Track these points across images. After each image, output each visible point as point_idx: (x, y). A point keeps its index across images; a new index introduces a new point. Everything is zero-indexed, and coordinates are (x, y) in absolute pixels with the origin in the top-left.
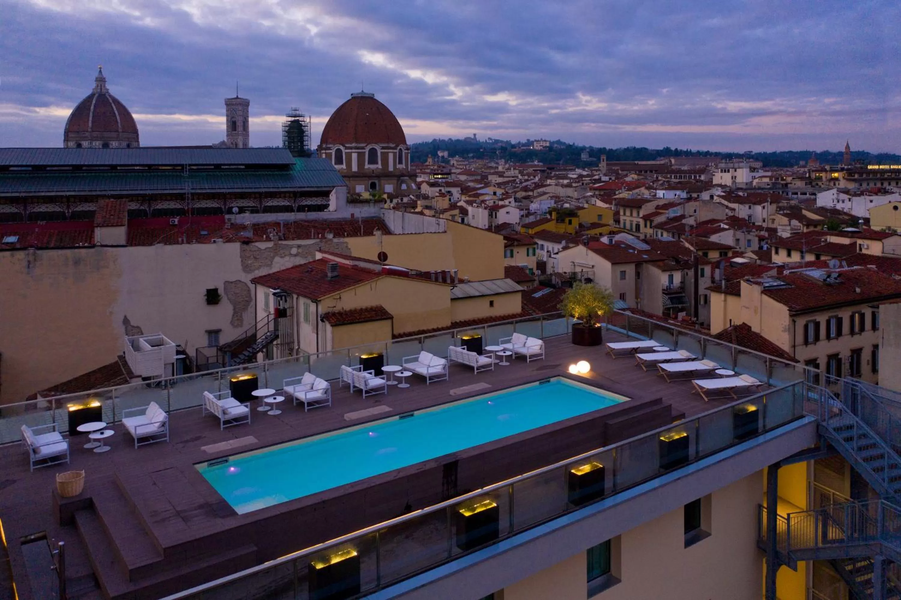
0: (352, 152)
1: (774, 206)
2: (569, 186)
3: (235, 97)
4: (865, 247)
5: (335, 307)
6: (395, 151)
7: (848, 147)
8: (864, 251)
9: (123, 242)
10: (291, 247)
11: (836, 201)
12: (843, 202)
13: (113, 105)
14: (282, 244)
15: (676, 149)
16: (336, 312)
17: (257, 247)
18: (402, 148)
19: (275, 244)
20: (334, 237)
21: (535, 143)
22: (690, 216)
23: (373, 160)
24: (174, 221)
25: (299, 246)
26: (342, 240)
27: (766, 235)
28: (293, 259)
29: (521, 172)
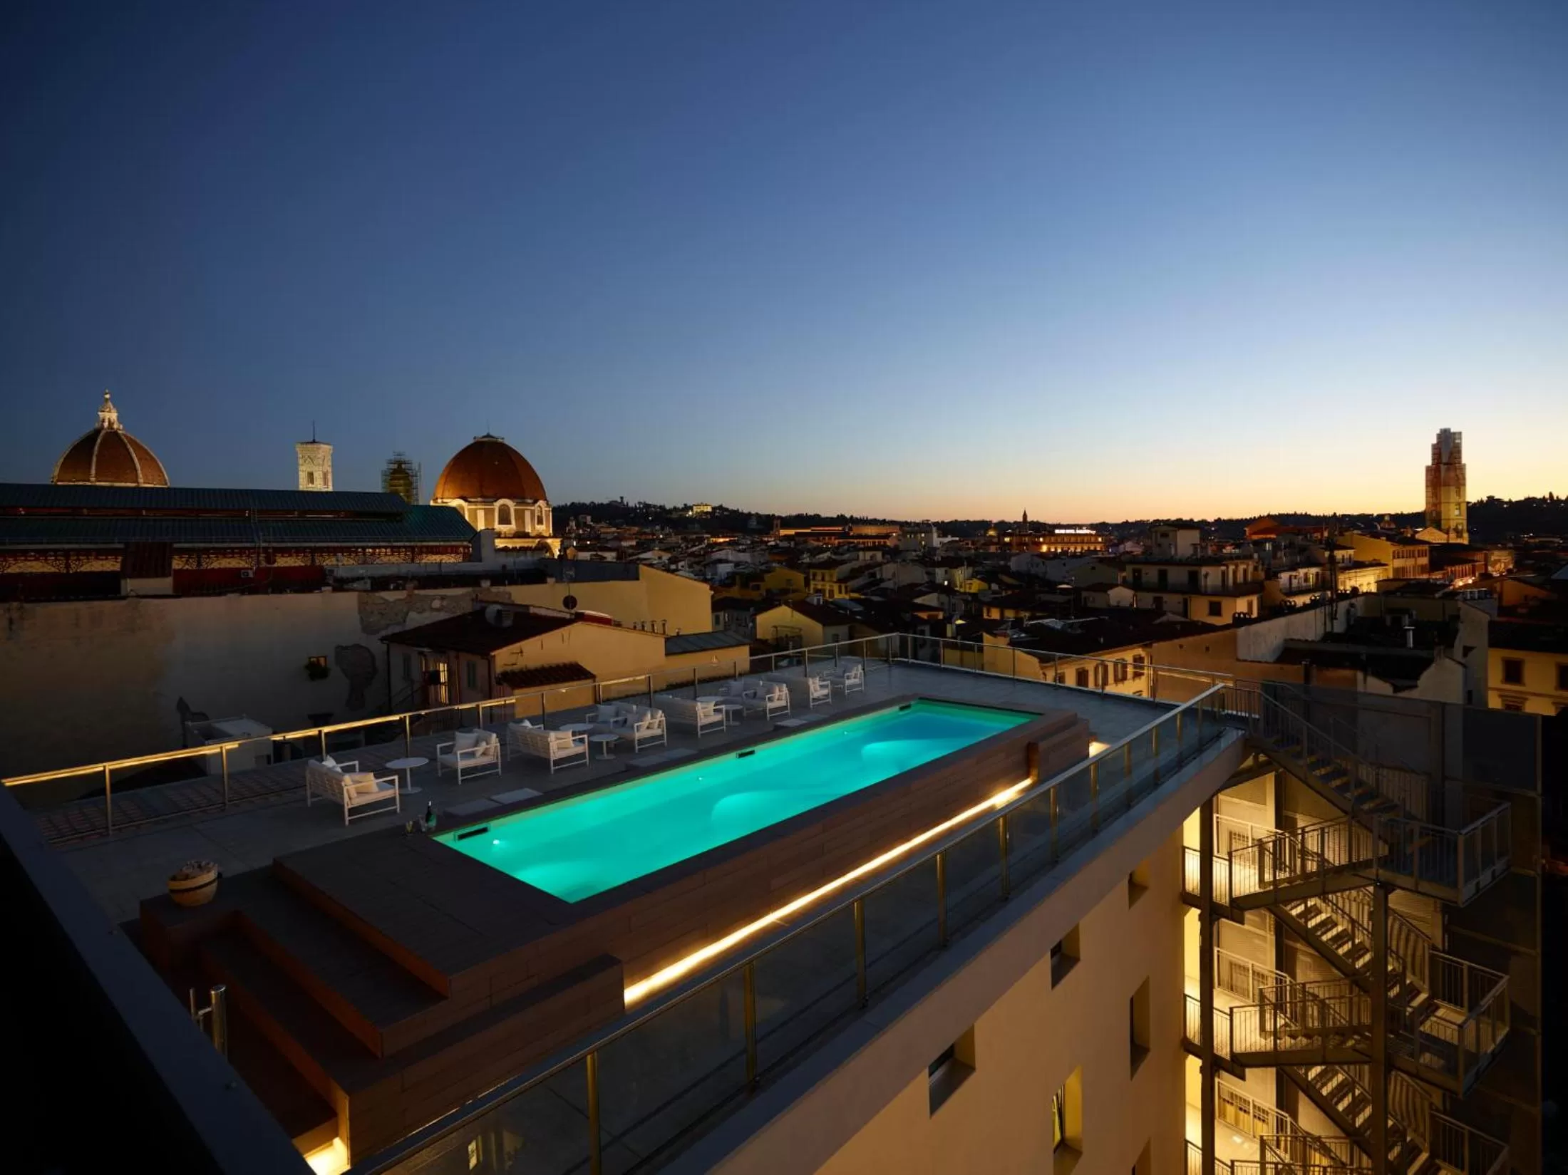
0: (477, 509)
1: (970, 570)
2: (744, 551)
3: (311, 440)
4: (1091, 599)
5: (515, 664)
6: (533, 508)
7: (1025, 516)
8: (1090, 605)
9: (170, 592)
10: (433, 598)
11: (1030, 566)
12: (1037, 566)
13: (129, 446)
14: (418, 595)
15: (852, 517)
16: (516, 671)
17: (382, 598)
18: (541, 505)
19: (409, 596)
20: (492, 585)
21: (694, 507)
22: (889, 580)
23: (504, 520)
24: (248, 573)
25: (443, 598)
26: (502, 589)
27: (970, 598)
28: (435, 613)
29: (684, 539)
